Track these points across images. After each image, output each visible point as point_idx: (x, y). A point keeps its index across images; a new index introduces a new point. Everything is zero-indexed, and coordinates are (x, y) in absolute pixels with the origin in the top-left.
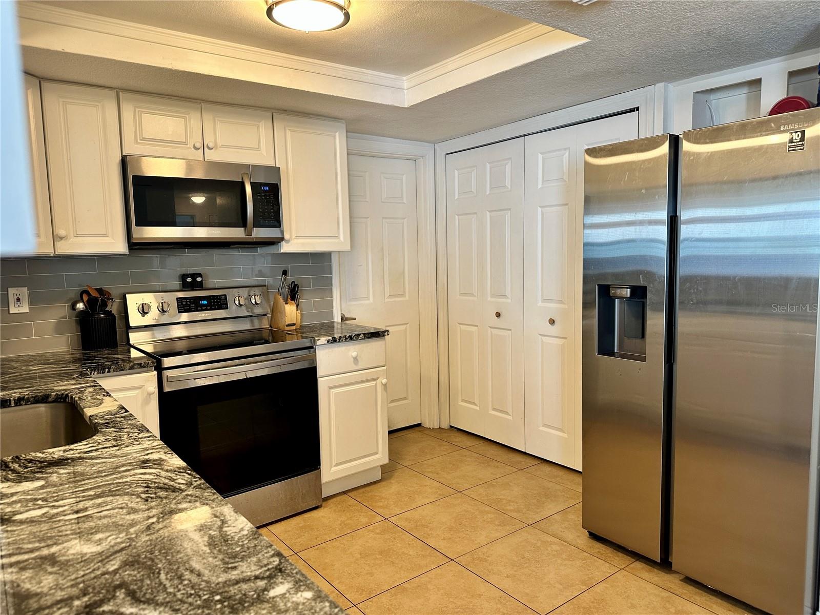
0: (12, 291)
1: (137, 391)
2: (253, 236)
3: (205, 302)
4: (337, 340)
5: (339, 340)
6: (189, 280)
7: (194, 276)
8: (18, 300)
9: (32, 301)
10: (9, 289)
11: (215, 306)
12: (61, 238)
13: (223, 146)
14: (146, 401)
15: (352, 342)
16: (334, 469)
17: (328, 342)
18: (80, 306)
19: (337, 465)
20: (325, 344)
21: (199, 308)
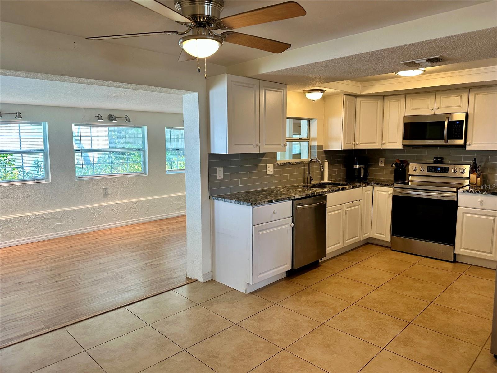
0: (380, 159)
1: (386, 193)
2: (448, 143)
3: (439, 169)
4: (469, 192)
5: (471, 192)
6: (435, 160)
7: (437, 158)
8: (382, 162)
9: (385, 163)
10: (380, 158)
11: (443, 171)
12: (384, 144)
13: (443, 107)
14: (389, 197)
15: (471, 194)
16: (462, 250)
17: (464, 191)
18: (394, 165)
19: (464, 248)
20: (462, 192)
21: (436, 171)
